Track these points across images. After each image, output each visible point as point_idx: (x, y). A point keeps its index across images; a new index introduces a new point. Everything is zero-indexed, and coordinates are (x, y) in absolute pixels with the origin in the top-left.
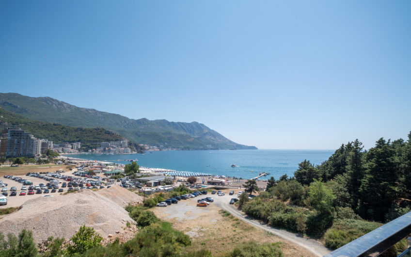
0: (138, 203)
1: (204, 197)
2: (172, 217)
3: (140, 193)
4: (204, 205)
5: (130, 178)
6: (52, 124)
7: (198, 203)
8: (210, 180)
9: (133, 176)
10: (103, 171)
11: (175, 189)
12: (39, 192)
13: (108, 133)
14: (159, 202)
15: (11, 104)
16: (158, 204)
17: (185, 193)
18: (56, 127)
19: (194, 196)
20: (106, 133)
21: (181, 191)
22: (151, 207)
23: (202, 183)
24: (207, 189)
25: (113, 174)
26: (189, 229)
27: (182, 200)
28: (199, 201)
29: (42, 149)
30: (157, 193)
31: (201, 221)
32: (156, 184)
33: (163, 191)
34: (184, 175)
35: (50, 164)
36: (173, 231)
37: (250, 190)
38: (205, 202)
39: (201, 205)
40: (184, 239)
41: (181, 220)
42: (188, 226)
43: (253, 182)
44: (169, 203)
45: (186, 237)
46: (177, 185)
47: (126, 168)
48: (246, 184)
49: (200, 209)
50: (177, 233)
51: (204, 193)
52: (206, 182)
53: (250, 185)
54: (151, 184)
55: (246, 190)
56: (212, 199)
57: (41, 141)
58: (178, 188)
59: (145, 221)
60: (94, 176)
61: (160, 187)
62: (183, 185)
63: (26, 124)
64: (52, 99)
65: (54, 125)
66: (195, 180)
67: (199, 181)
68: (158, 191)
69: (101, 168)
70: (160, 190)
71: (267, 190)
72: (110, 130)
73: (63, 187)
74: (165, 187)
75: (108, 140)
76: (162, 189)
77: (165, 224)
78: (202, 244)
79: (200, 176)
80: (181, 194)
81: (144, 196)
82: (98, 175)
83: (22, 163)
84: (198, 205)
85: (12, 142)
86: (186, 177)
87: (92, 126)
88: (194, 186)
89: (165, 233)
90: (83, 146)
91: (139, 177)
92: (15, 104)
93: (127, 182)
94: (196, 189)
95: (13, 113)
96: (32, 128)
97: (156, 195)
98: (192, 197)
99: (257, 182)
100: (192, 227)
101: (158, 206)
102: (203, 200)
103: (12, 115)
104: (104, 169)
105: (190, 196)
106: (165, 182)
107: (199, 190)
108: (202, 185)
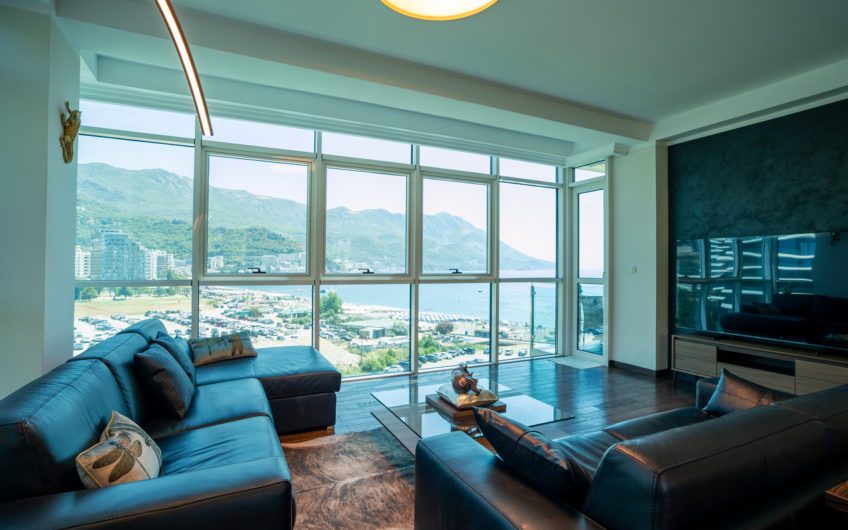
0: (351, 365)
3: (350, 348)
5: (326, 323)
6: (171, 221)
8: (479, 328)
9: (332, 318)
10: (275, 310)
13: (274, 237)
14: (388, 365)
15: (95, 185)
16: (387, 368)
17: (434, 350)
18: (177, 226)
19: (450, 356)
20: (269, 237)
21: (426, 346)
23: (463, 333)
24: (474, 344)
25: (294, 315)
29: (159, 269)
30: (382, 350)
32: (379, 334)
33: (392, 346)
34: (428, 318)
35: (177, 296)
44: (406, 366)
51: (470, 351)
52: (471, 332)
54: (368, 333)
57: (155, 254)
58: (421, 342)
60: (260, 319)
61: (385, 340)
62: (429, 337)
63: (124, 221)
64: (167, 173)
65: (175, 222)
66: (450, 328)
67: (459, 329)
68: (381, 346)
69: (271, 304)
70: (386, 344)
72: (277, 233)
74: (396, 340)
75: (274, 252)
76: (389, 342)
79: (460, 320)
80: (426, 353)
81: (361, 354)
82: (266, 317)
83: (130, 295)
85: (109, 255)
86: (433, 322)
87: (244, 224)
88: (447, 339)
90: (228, 263)
91: (343, 321)
92: (102, 185)
93: (323, 330)
94: (454, 345)
95: (101, 201)
96: (136, 230)
97: (380, 353)
98: (448, 358)
103: (98, 204)
104: (276, 306)
105: (444, 356)
106: (393, 330)
107: (461, 347)
108: (464, 337)
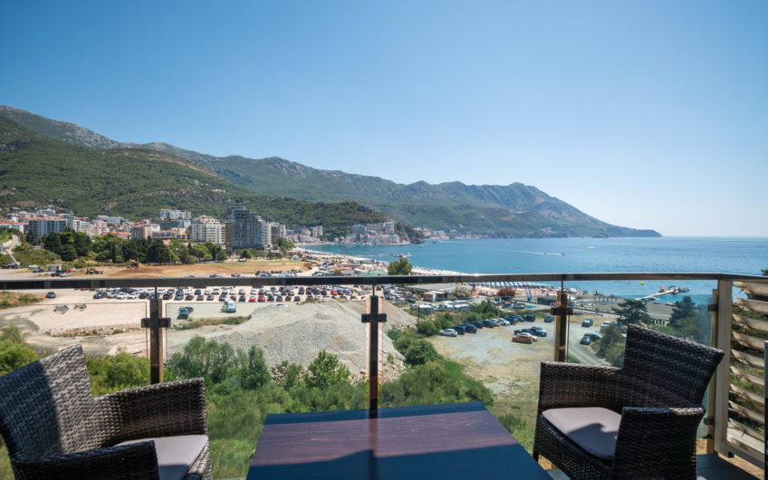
0: (408, 326)
1: (528, 325)
2: (465, 355)
3: (412, 311)
4: (528, 341)
6: (283, 198)
7: (515, 336)
8: (544, 295)
10: (356, 273)
11: (473, 308)
12: (271, 299)
13: (362, 209)
14: (444, 328)
15: (232, 173)
16: (442, 331)
17: (493, 317)
18: (287, 202)
19: (508, 322)
20: (358, 209)
21: (485, 311)
22: (429, 335)
23: (526, 300)
24: (535, 312)
26: (492, 379)
27: (485, 328)
28: (516, 332)
29: (273, 237)
30: (440, 313)
31: (516, 369)
32: (440, 298)
33: (451, 310)
34: (493, 284)
35: (284, 259)
36: (463, 378)
38: (529, 335)
39: (521, 339)
40: (479, 393)
41: (480, 361)
42: (491, 374)
43: (639, 305)
44: (461, 331)
45: (485, 391)
46: (478, 301)
47: (390, 268)
48: (621, 309)
49: (519, 347)
50: (470, 382)
51: (530, 319)
52: (534, 299)
53: (629, 311)
54: (431, 296)
55: (619, 320)
56: (544, 331)
57: (270, 225)
58: (479, 307)
59: (418, 357)
61: (447, 303)
62: (489, 301)
63: (251, 199)
64: (281, 160)
65: (286, 199)
66: (512, 294)
67: (521, 296)
68: (442, 309)
69: (353, 267)
70: (446, 307)
71: (672, 322)
72: (364, 205)
73: (299, 293)
74: (456, 304)
75: (363, 222)
76: (449, 306)
77: (453, 366)
78: (514, 408)
79: (524, 286)
80: (484, 318)
81: (419, 316)
83: (250, 258)
84: (514, 340)
85: (237, 226)
86: (497, 287)
87: (336, 199)
88: (509, 305)
89: (448, 380)
90: (326, 232)
92: (237, 172)
93: (392, 291)
94: (513, 311)
95: (236, 185)
96: (259, 207)
97: (438, 316)
98: (504, 324)
99: (649, 305)
100: (498, 377)
101: (441, 334)
102: (524, 331)
103: (234, 188)
104: (357, 269)
105: (502, 323)
106: (455, 295)
107: (520, 314)
108: (527, 304)
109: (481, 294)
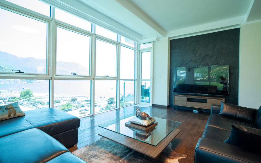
1: (83, 108)
4: (84, 113)
5: (26, 100)
7: (80, 112)
8: (86, 99)
9: (28, 98)
11: (63, 106)
17: (70, 107)
19: (76, 108)
21: (68, 106)
23: (81, 101)
24: (84, 104)
25: (10, 98)
28: (80, 111)
34: (68, 97)
37: (111, 103)
38: (84, 111)
39: (82, 113)
43: (112, 99)
46: (65, 103)
47: (21, 93)
48: (108, 100)
51: (83, 106)
52: (83, 100)
53: (110, 100)
54: (44, 103)
55: (108, 103)
58: (66, 105)
62: (69, 103)
66: (76, 99)
67: (79, 100)
79: (79, 97)
80: (68, 108)
86: (69, 98)
88: (75, 103)
91: (33, 99)
93: (24, 103)
94: (77, 105)
105: (74, 109)
107: (80, 105)
108: (81, 102)
109: (65, 100)
